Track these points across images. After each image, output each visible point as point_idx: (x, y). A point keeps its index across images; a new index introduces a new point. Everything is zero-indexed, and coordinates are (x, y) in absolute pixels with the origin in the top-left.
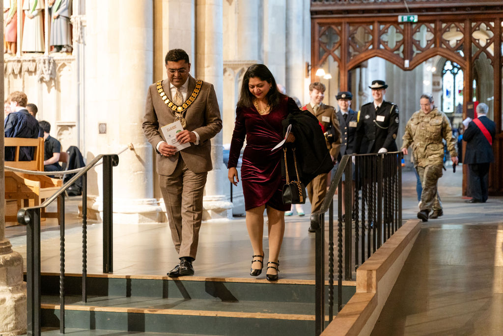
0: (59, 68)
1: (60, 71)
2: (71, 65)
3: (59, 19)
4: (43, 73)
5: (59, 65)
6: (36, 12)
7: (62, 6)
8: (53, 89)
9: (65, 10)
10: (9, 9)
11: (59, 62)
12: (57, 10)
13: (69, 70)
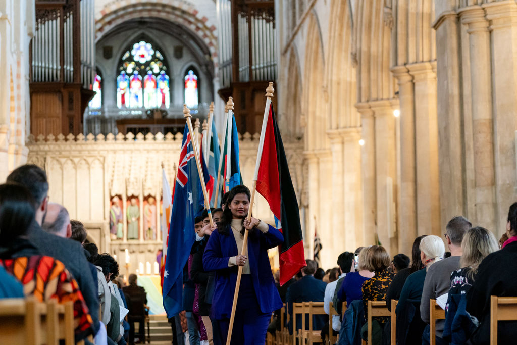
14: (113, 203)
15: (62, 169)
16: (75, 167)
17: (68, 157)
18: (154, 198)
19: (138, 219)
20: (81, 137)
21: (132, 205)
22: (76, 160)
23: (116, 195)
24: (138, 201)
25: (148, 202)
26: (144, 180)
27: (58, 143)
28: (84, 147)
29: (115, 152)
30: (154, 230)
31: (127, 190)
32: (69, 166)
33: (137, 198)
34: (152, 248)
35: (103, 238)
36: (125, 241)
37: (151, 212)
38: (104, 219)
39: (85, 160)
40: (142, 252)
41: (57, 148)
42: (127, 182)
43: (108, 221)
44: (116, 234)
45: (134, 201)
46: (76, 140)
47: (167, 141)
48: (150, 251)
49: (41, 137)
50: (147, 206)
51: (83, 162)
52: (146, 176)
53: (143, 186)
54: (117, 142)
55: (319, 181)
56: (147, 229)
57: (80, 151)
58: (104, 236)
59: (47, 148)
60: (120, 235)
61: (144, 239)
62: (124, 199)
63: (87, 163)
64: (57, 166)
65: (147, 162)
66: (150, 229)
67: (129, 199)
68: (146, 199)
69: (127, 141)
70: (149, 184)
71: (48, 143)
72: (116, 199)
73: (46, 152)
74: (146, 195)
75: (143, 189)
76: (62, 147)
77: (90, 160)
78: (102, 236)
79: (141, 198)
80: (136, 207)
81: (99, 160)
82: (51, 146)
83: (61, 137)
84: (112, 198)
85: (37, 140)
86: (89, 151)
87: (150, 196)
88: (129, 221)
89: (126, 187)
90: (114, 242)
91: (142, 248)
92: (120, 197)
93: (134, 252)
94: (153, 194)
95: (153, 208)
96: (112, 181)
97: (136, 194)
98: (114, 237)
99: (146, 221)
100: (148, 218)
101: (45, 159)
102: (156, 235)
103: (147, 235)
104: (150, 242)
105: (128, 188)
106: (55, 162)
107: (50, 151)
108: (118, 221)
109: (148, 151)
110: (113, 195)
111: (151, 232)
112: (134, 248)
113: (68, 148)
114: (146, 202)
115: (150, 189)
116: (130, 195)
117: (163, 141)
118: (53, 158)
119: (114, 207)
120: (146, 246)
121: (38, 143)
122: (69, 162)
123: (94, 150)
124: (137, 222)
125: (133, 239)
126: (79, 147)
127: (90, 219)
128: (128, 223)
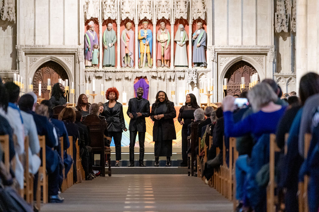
0: (200, 76)
1: (200, 77)
2: (207, 74)
3: (200, 47)
4: (192, 79)
5: (200, 74)
6: (184, 42)
7: (202, 39)
8: (196, 88)
9: (204, 42)
10: (167, 40)
11: (200, 72)
12: (199, 42)
13: (206, 77)
14: (88, 28)
18: (133, 22)
19: (115, 45)
21: (108, 30)
23: (92, 19)
25: (126, 27)
26: (121, 4)
30: (132, 57)
31: (103, 13)
33: (114, 21)
34: (129, 75)
35: (77, 65)
36: (101, 68)
37: (128, 37)
38: (79, 44)
40: (119, 80)
42: (103, 4)
43: (82, 46)
44: (91, 60)
48: (127, 78)
50: (125, 31)
53: (121, 9)
55: (306, 6)
56: (124, 55)
58: (79, 62)
60: (96, 61)
61: (121, 66)
62: (101, 23)
66: (127, 55)
68: (124, 23)
70: (126, 8)
72: (91, 23)
74: (124, 18)
75: (121, 13)
78: (76, 62)
79: (118, 22)
84: (87, 22)
87: (128, 20)
88: (106, 46)
90: (89, 69)
91: (119, 75)
92: (96, 21)
93: (110, 79)
94: (131, 18)
95: (131, 33)
96: (87, 3)
97: (113, 18)
98: (89, 64)
99: (123, 47)
102: (134, 62)
103: (124, 62)
104: (128, 69)
105: (104, 11)
108: (94, 47)
110: (88, 18)
111: (129, 58)
112: (110, 75)
114: (124, 26)
115: (127, 12)
116: (106, 18)
119: (89, 31)
120: (123, 73)
124: (113, 47)
125: (110, 66)
127: (64, 44)
128: (103, 48)
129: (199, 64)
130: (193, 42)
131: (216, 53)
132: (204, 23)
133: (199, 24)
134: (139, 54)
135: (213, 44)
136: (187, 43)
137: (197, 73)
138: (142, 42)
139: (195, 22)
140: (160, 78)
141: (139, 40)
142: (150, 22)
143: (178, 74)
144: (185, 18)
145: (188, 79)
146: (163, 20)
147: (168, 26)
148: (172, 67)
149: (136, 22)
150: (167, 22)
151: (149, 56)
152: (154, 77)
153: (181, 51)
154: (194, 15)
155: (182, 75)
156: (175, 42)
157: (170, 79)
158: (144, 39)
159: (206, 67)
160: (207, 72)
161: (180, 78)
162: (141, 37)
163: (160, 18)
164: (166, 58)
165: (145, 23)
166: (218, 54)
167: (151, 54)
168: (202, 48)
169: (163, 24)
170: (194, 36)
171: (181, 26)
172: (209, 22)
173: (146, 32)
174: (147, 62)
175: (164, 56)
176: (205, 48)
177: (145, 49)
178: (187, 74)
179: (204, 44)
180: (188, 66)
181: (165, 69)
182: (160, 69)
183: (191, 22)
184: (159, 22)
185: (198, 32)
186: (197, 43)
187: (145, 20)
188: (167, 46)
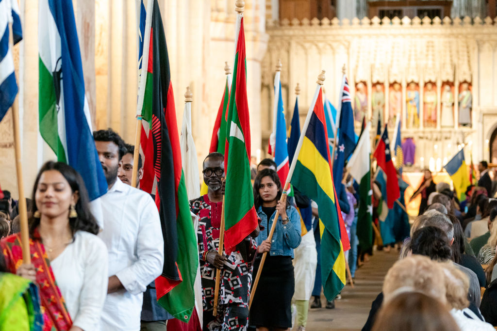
2: (473, 134)
3: (466, 109)
9: (469, 103)
10: (434, 102)
13: (471, 137)
14: (358, 90)
15: (306, 54)
16: (320, 51)
17: (312, 42)
18: (400, 85)
19: (384, 107)
20: (326, 21)
21: (377, 91)
22: (321, 45)
23: (361, 82)
24: (384, 88)
25: (394, 89)
26: (390, 66)
27: (303, 27)
28: (329, 32)
29: (360, 36)
31: (372, 76)
32: (313, 51)
33: (382, 84)
37: (396, 98)
39: (330, 45)
41: (301, 33)
42: (372, 67)
45: (379, 87)
46: (320, 24)
47: (414, 26)
49: (286, 22)
50: (393, 93)
51: (328, 47)
52: (392, 61)
53: (389, 72)
54: (363, 26)
56: (392, 116)
57: (325, 36)
59: (291, 33)
61: (390, 126)
62: (369, 85)
63: (332, 48)
64: (301, 52)
65: (393, 47)
66: (395, 116)
67: (374, 85)
69: (373, 26)
70: (394, 70)
71: (293, 27)
72: (361, 86)
73: (291, 37)
74: (392, 81)
75: (389, 75)
76: (307, 32)
77: (335, 45)
79: (387, 85)
80: (381, 94)
81: (344, 45)
82: (295, 31)
83: (306, 21)
84: (356, 84)
85: (281, 25)
86: (334, 36)
87: (395, 83)
89: (372, 72)
92: (365, 83)
94: (398, 81)
95: (398, 94)
96: (357, 66)
97: (381, 81)
98: (359, 124)
99: (391, 109)
100: (393, 105)
101: (289, 44)
103: (392, 122)
105: (374, 74)
106: (299, 47)
107: (294, 36)
108: (363, 108)
109: (395, 36)
110: (358, 81)
113: (312, 33)
114: (391, 88)
115: (395, 75)
116: (375, 81)
117: (410, 26)
118: (298, 43)
119: (359, 93)
121: (283, 27)
122: (314, 47)
123: (339, 35)
124: (382, 109)
126: (323, 32)
128: (373, 110)
129: (464, 125)
130: (459, 103)
131: (482, 114)
132: (470, 84)
133: (465, 86)
134: (407, 115)
135: (479, 104)
136: (453, 104)
137: (463, 133)
138: (410, 104)
139: (461, 84)
140: (427, 138)
141: (407, 102)
142: (417, 84)
143: (445, 135)
144: (451, 80)
145: (454, 139)
146: (430, 82)
147: (434, 87)
148: (438, 128)
149: (404, 85)
150: (434, 84)
151: (416, 117)
152: (421, 138)
153: (447, 111)
154: (460, 78)
155: (448, 135)
156: (442, 104)
157: (436, 140)
158: (411, 100)
159: (471, 126)
160: (472, 132)
161: (446, 138)
162: (408, 99)
163: (427, 80)
164: (433, 118)
165: (413, 86)
166: (484, 115)
167: (418, 115)
168: (468, 110)
169: (429, 86)
170: (461, 97)
171: (447, 87)
172: (475, 84)
173: (413, 94)
174: (414, 122)
175: (430, 117)
176: (471, 109)
177: (413, 111)
178: (453, 135)
179: (470, 105)
180: (453, 127)
181: (432, 129)
182: (428, 129)
183: (457, 84)
184: (426, 84)
185: (465, 93)
186: (464, 104)
187: (412, 82)
188: (433, 107)
